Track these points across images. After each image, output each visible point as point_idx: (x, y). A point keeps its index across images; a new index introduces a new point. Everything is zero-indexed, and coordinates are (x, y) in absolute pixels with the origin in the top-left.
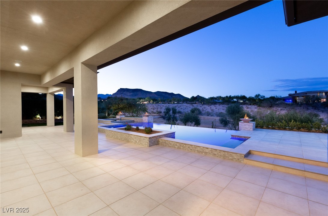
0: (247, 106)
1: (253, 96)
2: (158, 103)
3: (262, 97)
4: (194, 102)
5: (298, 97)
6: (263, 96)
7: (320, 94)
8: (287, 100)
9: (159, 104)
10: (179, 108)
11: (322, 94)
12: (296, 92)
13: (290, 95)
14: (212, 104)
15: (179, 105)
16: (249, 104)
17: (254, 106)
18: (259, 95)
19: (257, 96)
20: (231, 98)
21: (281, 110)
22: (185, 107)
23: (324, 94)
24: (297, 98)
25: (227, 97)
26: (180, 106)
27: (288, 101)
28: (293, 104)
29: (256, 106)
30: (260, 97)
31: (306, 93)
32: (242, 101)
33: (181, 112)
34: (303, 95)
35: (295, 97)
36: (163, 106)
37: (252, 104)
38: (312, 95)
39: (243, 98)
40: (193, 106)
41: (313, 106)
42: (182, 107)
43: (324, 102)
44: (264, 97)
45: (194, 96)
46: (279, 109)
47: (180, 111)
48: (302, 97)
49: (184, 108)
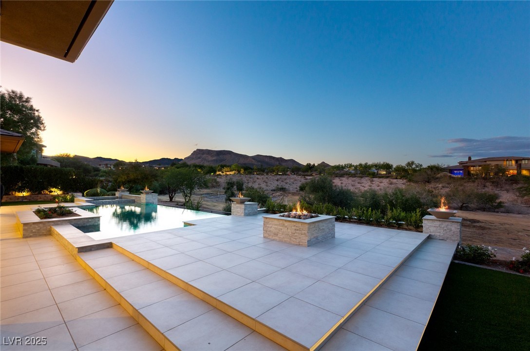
0: (391, 180)
1: (403, 164)
2: (250, 173)
3: (417, 166)
4: (309, 173)
5: (474, 166)
6: (419, 164)
7: (508, 162)
8: (456, 172)
9: (252, 176)
10: (282, 181)
11: (510, 162)
12: (470, 158)
13: (461, 163)
14: (337, 177)
15: (285, 177)
16: (394, 177)
17: (401, 180)
18: (413, 163)
19: (410, 164)
20: (367, 168)
21: (443, 187)
22: (292, 180)
23: (513, 162)
24: (472, 168)
25: (361, 165)
26: (285, 179)
27: (457, 174)
28: (463, 179)
29: (405, 181)
30: (414, 166)
31: (485, 160)
32: (385, 173)
33: (285, 189)
34: (480, 164)
35: (468, 167)
36: (258, 178)
37: (399, 177)
38: (493, 163)
39: (387, 167)
40: (307, 179)
41: (493, 182)
42: (288, 181)
43: (513, 176)
44: (421, 166)
45: (310, 164)
46: (440, 186)
47: (284, 187)
48: (479, 166)
49: (290, 183)
